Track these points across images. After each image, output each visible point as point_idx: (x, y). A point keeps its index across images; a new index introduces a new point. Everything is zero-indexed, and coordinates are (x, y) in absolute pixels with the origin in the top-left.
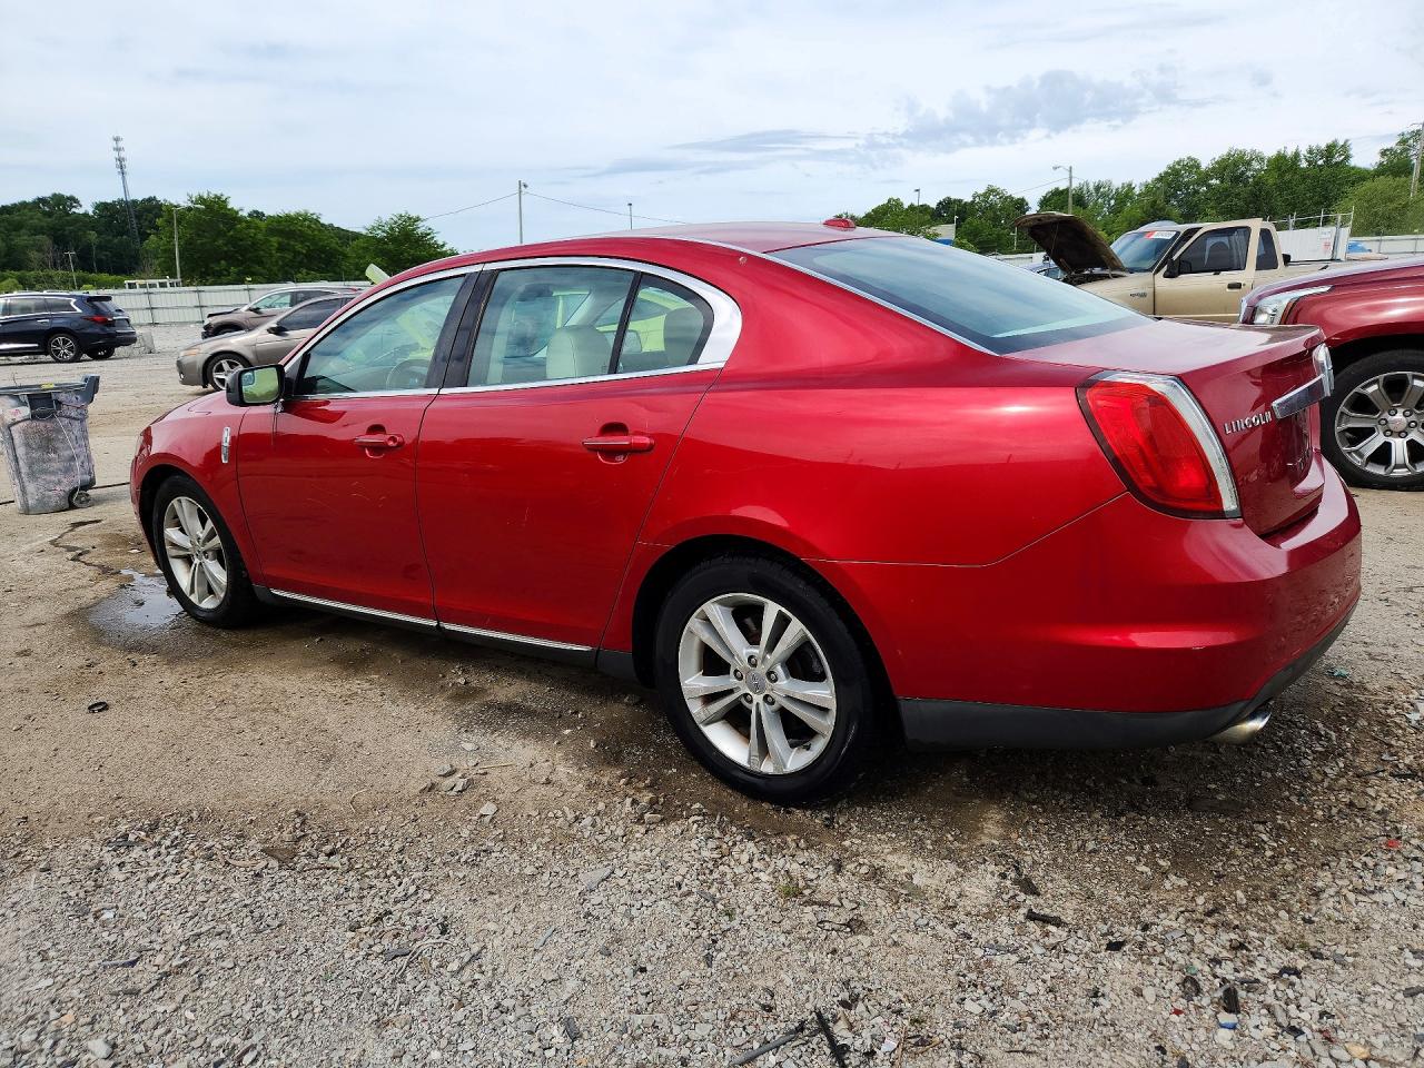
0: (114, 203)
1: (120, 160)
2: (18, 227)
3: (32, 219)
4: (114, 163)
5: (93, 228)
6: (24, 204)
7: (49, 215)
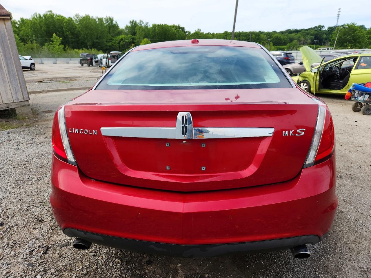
0: (333, 27)
1: (339, 15)
2: (308, 34)
3: (312, 32)
4: (337, 15)
5: (325, 34)
6: (311, 28)
7: (316, 31)
